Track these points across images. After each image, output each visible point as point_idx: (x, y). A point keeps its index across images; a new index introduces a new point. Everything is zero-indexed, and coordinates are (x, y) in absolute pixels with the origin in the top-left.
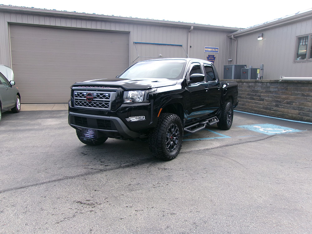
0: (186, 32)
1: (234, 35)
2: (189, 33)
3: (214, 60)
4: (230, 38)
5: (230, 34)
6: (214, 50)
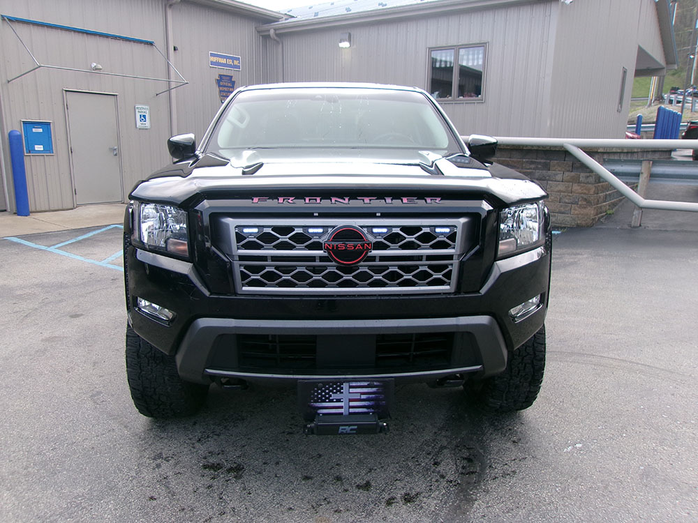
0: (160, 6)
1: (275, 30)
2: (168, 9)
3: (233, 87)
4: (262, 36)
5: (266, 27)
6: (230, 62)
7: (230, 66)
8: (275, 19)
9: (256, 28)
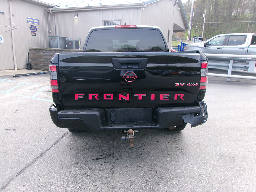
1: (52, 11)
3: (36, 30)
4: (47, 12)
5: (48, 9)
6: (35, 21)
7: (35, 22)
8: (52, 7)
9: (45, 9)
